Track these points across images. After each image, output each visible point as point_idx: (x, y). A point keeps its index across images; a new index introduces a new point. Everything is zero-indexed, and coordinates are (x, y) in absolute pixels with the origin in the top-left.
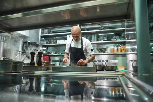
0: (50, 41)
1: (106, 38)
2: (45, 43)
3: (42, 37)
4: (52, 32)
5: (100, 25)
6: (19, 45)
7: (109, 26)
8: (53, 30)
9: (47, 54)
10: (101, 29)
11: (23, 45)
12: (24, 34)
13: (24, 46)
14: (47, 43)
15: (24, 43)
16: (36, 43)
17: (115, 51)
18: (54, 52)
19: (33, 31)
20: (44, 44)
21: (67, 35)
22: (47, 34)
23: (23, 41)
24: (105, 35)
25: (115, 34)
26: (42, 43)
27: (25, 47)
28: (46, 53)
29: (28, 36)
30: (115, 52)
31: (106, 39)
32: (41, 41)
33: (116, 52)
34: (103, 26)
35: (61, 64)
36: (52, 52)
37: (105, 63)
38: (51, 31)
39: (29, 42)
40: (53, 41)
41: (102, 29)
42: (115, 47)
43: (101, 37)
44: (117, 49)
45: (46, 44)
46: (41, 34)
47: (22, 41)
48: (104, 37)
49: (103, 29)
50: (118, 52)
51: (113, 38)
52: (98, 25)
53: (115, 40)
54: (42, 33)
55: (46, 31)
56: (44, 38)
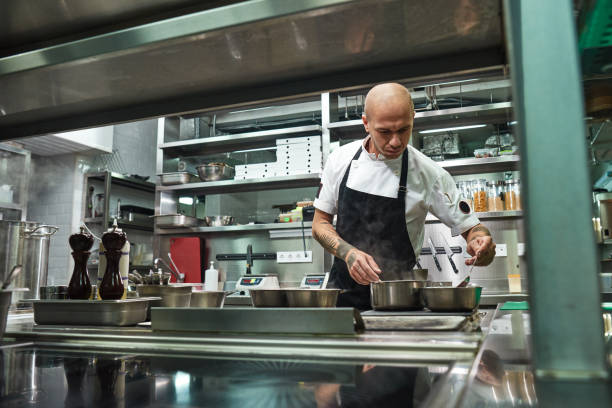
0: (204, 168)
1: (456, 147)
2: (183, 178)
3: (169, 153)
4: (217, 126)
5: (423, 89)
6: (72, 192)
7: (463, 91)
8: (219, 122)
9: (195, 230)
10: (429, 107)
11: (91, 190)
12: (93, 144)
13: (95, 193)
14: (191, 178)
15: (95, 181)
16: (147, 178)
17: (490, 204)
18: (225, 217)
19: (132, 129)
20: (179, 183)
21: (278, 142)
22: (193, 138)
23: (89, 171)
24: (450, 133)
25: (495, 125)
26: (168, 178)
27: (99, 199)
28: (189, 222)
29: (109, 149)
30: (494, 208)
31: (456, 151)
32: (166, 169)
33: (496, 210)
34: (438, 93)
35: (252, 269)
36: (213, 219)
37: (450, 259)
38: (210, 125)
39: (113, 178)
40: (217, 171)
41: (433, 109)
42: (491, 186)
43: (433, 141)
44: (502, 196)
45: (189, 182)
46: (165, 141)
47: (85, 174)
48: (447, 144)
49: (441, 108)
50: (505, 208)
51: (487, 143)
52: (416, 90)
53: (490, 156)
54: (169, 136)
55: (188, 125)
56: (178, 159)
